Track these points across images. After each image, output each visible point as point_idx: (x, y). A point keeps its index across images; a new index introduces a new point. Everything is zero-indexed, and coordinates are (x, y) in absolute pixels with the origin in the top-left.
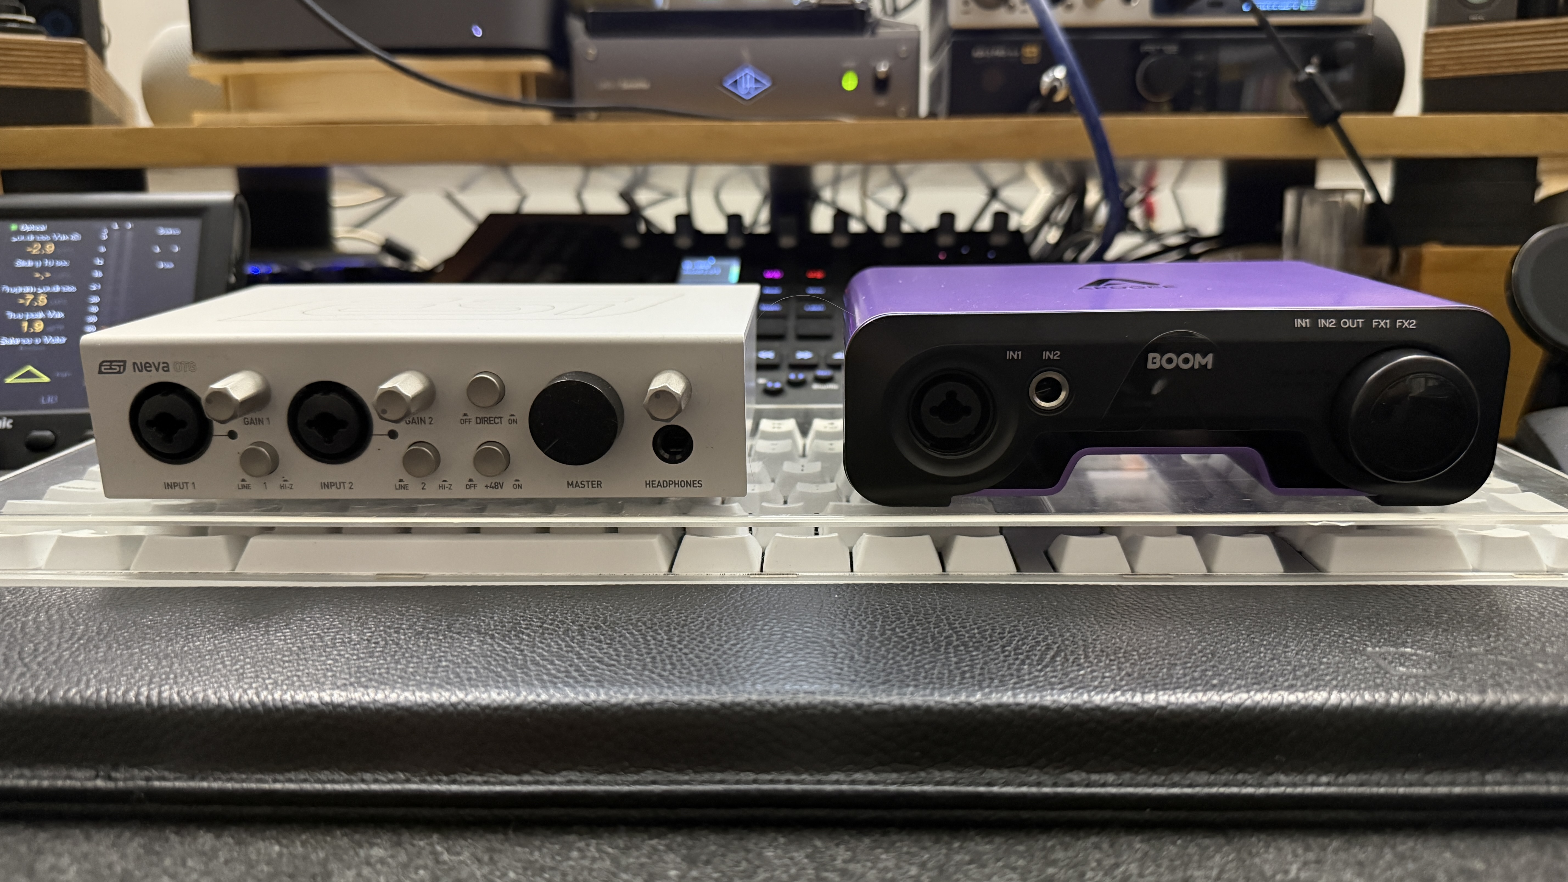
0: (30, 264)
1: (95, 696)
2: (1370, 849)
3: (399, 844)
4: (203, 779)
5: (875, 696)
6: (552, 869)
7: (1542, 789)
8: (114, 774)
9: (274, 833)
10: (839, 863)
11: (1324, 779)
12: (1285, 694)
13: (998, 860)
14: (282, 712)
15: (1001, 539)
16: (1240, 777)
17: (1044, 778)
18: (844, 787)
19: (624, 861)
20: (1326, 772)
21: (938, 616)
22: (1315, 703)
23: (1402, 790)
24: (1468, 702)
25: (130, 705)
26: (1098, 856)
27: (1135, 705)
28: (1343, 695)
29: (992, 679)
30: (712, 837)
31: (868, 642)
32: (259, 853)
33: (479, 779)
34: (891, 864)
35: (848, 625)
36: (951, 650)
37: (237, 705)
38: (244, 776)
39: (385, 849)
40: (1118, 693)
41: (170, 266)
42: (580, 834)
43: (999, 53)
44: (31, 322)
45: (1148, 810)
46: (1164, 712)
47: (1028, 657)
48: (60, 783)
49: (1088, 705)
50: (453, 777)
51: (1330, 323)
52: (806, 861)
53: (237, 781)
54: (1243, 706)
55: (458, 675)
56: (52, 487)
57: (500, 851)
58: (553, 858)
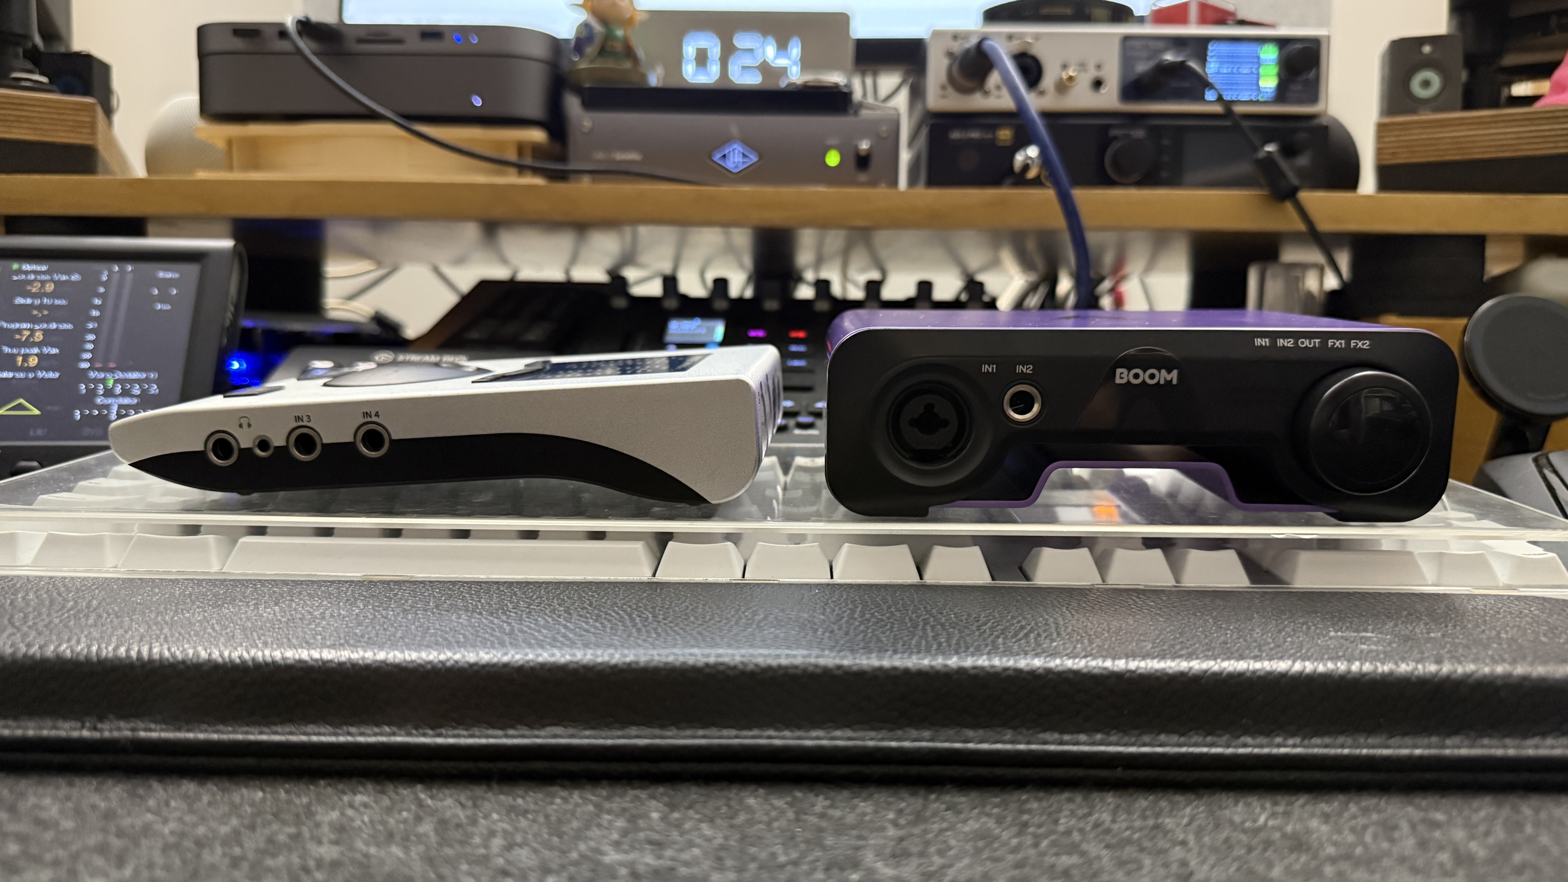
0: (29, 301)
1: (86, 650)
2: (1336, 804)
3: (383, 792)
4: (189, 731)
5: (855, 659)
6: (536, 812)
7: (1499, 752)
8: (99, 726)
9: (257, 783)
10: (818, 809)
11: (1291, 742)
12: (1252, 662)
13: (975, 808)
14: (272, 667)
15: (976, 551)
16: (1209, 739)
17: (1020, 737)
18: (824, 742)
19: (607, 805)
20: (1293, 735)
21: (915, 606)
22: (1279, 670)
23: (1365, 751)
24: (1427, 670)
25: (120, 659)
26: (1071, 806)
27: (1105, 669)
28: (1307, 664)
29: (967, 648)
30: (694, 789)
31: (847, 622)
32: (242, 797)
33: (465, 733)
34: (869, 809)
35: (828, 610)
36: (928, 628)
37: (227, 660)
38: (230, 729)
39: (369, 796)
40: (1089, 659)
41: (167, 307)
42: (563, 786)
43: (975, 135)
44: (26, 357)
45: (1119, 769)
46: (1133, 675)
47: (1002, 634)
48: (45, 733)
49: (1060, 668)
50: (439, 731)
51: (1289, 343)
52: (785, 806)
53: (222, 732)
54: (1209, 672)
55: (446, 639)
56: (42, 496)
57: (483, 799)
58: (536, 803)
